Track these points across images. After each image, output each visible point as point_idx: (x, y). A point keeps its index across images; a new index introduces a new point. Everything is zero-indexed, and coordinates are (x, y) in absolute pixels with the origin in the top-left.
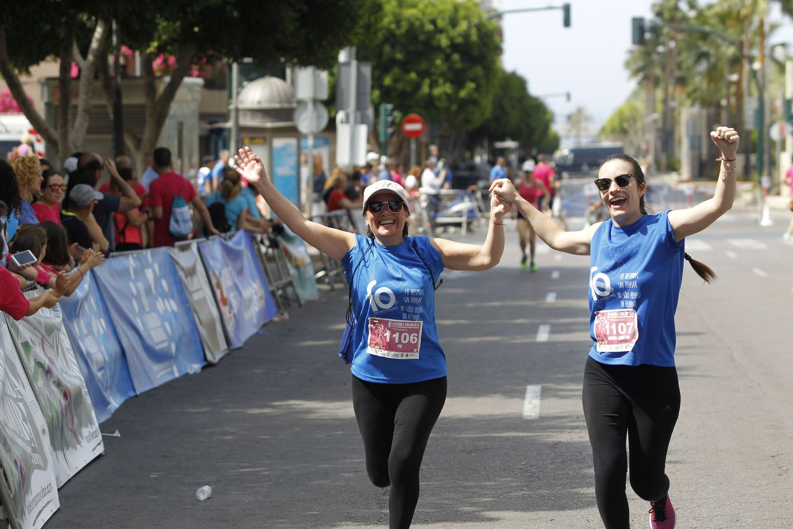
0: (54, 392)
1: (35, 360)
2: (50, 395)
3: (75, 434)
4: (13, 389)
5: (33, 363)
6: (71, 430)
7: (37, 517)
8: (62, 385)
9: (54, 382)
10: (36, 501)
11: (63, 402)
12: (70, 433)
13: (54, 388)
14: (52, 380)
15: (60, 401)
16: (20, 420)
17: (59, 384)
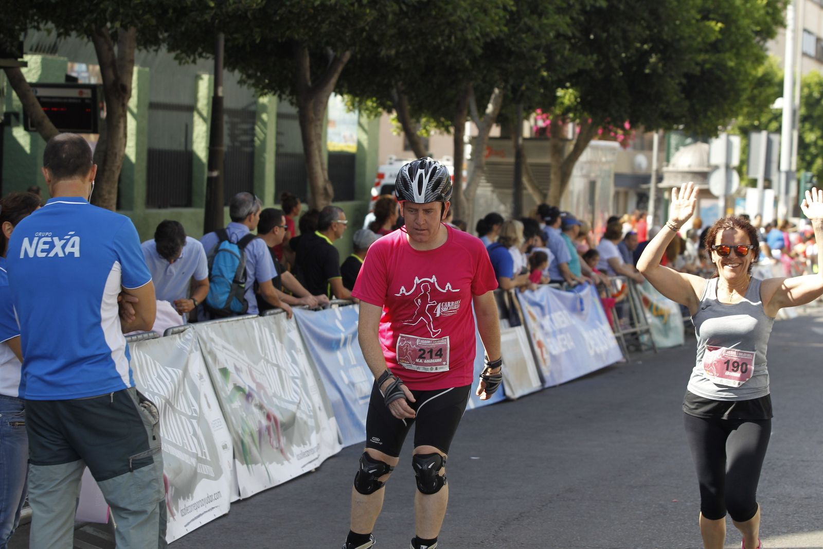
0: (253, 413)
1: (235, 385)
2: (247, 416)
3: (282, 451)
4: (189, 407)
5: (231, 387)
6: (277, 448)
7: (193, 520)
8: (264, 408)
9: (256, 405)
10: (196, 506)
11: (265, 422)
12: (275, 450)
13: (256, 410)
14: (254, 403)
15: (260, 422)
16: (189, 435)
17: (261, 407)
